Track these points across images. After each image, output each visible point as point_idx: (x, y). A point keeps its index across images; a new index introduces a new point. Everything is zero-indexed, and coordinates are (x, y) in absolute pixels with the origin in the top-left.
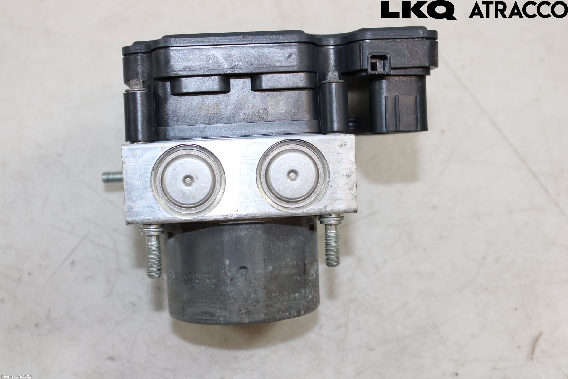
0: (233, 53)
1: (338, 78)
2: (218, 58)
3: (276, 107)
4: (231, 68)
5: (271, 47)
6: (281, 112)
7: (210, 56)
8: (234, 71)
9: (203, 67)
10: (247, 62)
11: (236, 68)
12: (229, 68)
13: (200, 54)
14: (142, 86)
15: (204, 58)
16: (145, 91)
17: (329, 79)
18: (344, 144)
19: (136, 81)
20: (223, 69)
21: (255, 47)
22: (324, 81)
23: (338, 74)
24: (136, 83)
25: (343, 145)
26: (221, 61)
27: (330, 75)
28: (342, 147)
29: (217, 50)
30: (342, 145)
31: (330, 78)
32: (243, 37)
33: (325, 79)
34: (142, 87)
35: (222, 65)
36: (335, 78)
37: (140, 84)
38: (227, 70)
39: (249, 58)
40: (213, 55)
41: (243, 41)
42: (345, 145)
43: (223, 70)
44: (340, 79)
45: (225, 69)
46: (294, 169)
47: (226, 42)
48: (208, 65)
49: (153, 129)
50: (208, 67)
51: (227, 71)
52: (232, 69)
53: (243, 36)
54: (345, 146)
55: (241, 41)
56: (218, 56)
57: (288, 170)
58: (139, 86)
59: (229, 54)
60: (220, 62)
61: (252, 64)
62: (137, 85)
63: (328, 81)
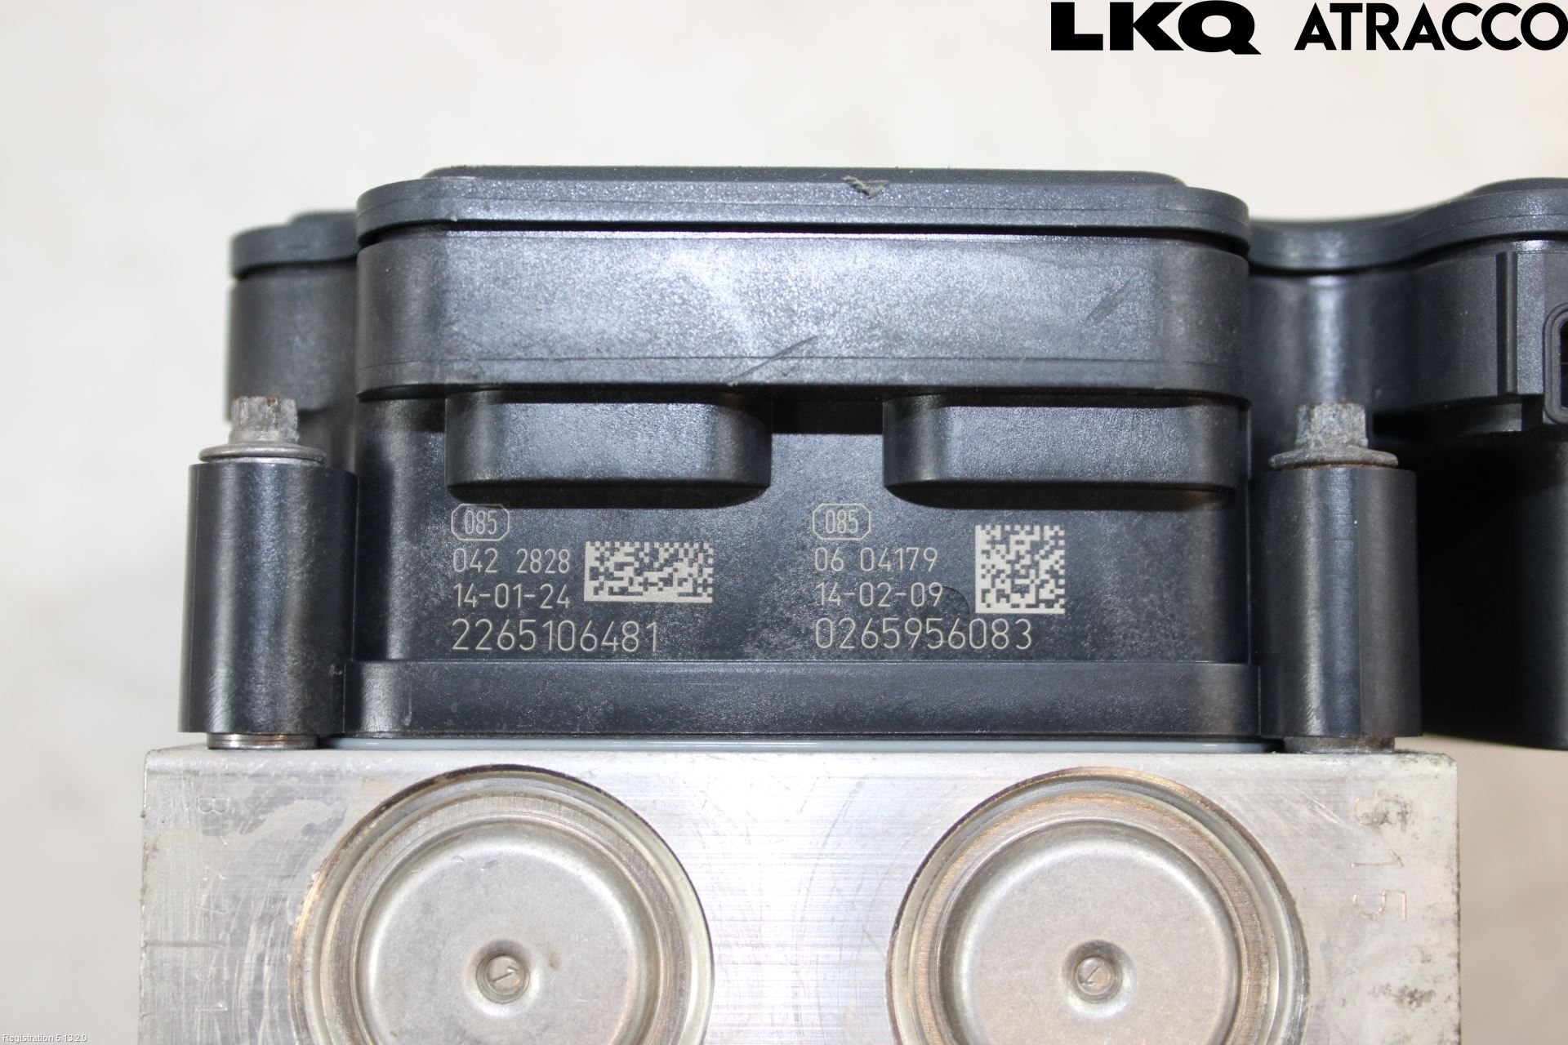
0: (794, 271)
1: (1365, 442)
2: (709, 297)
3: (1019, 581)
4: (782, 355)
5: (1009, 248)
6: (1042, 610)
7: (665, 285)
8: (792, 369)
9: (621, 342)
10: (872, 328)
11: (809, 357)
12: (771, 352)
13: (608, 268)
14: (294, 435)
15: (629, 293)
16: (304, 459)
17: (1318, 444)
18: (1394, 811)
19: (260, 407)
20: (733, 358)
21: (917, 245)
22: (1288, 456)
23: (1363, 417)
24: (261, 416)
25: (1392, 816)
26: (726, 314)
27: (1324, 422)
28: (1385, 827)
29: (705, 254)
30: (1385, 819)
31: (1320, 437)
32: (855, 186)
33: (1292, 446)
34: (293, 441)
35: (729, 336)
36: (1352, 442)
37: (286, 421)
38: (758, 362)
39: (882, 302)
40: (685, 279)
41: (853, 209)
42: (1403, 815)
43: (736, 362)
44: (1371, 446)
45: (742, 357)
46: (1104, 937)
47: (757, 208)
48: (650, 330)
49: (332, 670)
50: (649, 341)
51: (757, 368)
52: (783, 358)
53: (857, 182)
54: (1399, 825)
55: (842, 209)
56: (708, 284)
57: (1073, 945)
58: (274, 434)
59: (771, 277)
60: (721, 317)
61: (897, 338)
62: (264, 425)
63: (1312, 454)
